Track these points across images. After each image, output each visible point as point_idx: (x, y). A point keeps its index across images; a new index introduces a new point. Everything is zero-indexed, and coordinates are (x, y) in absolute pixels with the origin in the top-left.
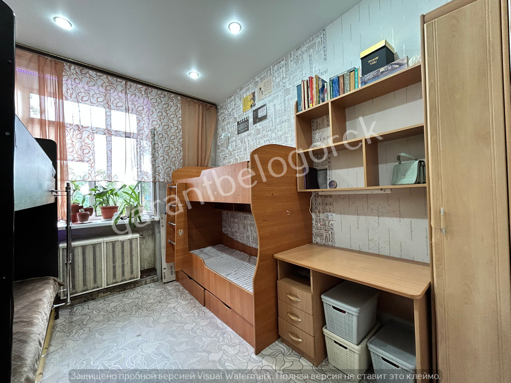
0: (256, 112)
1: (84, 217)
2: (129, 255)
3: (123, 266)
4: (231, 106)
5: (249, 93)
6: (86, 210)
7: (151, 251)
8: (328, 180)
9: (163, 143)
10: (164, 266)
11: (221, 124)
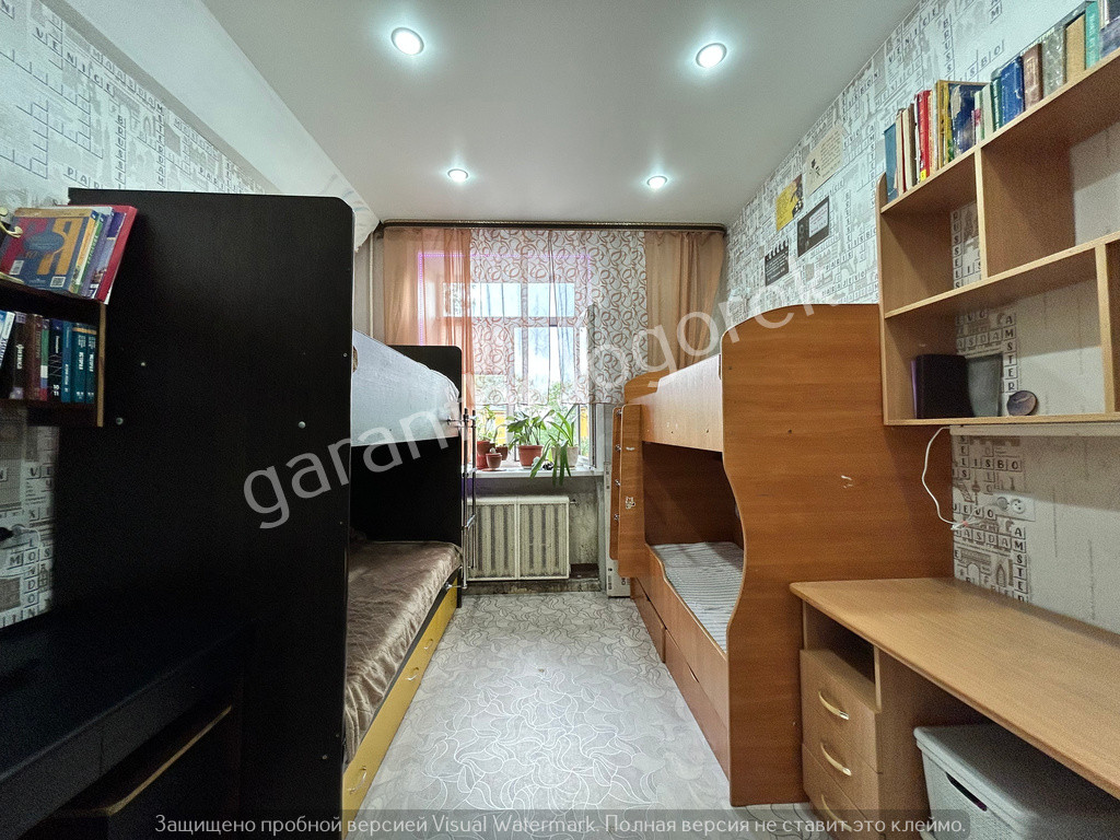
0: (803, 225)
1: (495, 462)
2: (553, 532)
3: (544, 549)
4: (753, 222)
5: (789, 182)
6: (498, 450)
7: (592, 531)
8: (1006, 388)
9: (610, 329)
10: (609, 564)
11: (734, 267)
